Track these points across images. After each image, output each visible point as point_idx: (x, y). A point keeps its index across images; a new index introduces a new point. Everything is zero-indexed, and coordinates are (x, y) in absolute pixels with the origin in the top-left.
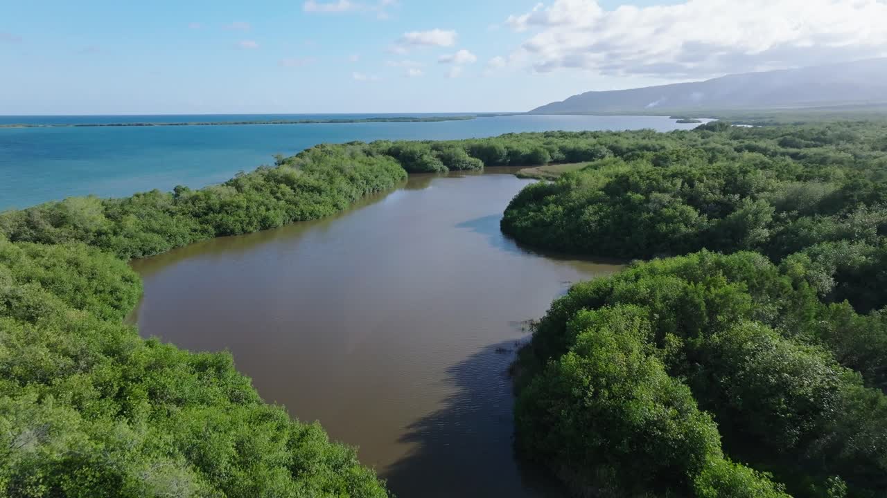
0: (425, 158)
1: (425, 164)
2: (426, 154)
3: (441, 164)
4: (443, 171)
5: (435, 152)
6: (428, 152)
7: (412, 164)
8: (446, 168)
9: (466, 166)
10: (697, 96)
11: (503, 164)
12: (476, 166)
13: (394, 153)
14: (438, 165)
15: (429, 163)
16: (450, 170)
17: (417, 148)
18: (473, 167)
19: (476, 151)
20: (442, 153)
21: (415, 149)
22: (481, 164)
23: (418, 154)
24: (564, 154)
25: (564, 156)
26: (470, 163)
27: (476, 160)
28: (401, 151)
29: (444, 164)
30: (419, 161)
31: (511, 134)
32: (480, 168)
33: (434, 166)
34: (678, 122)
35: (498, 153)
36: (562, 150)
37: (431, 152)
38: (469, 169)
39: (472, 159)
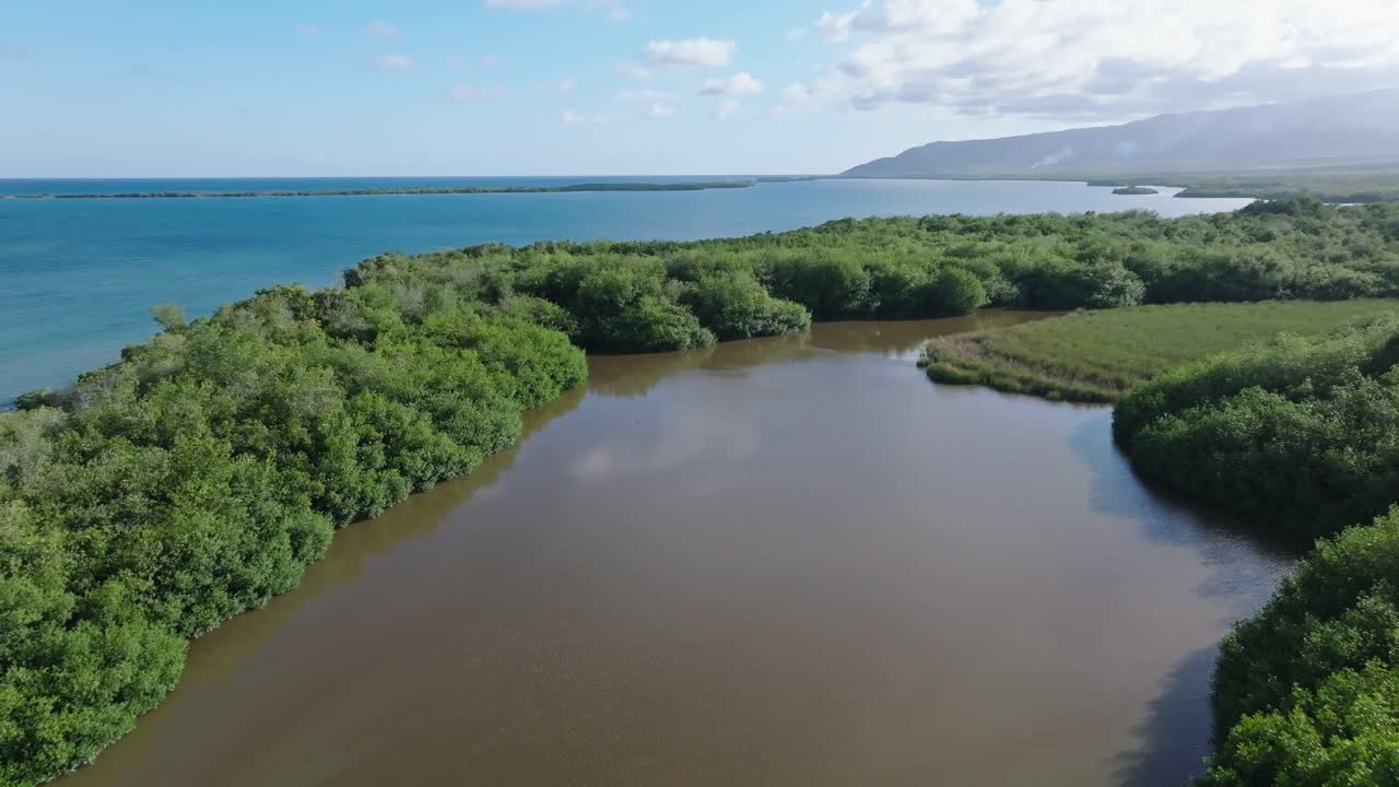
0: (649, 306)
1: (645, 325)
2: (650, 291)
3: (694, 321)
4: (699, 343)
5: (676, 286)
6: (656, 283)
7: (606, 323)
8: (708, 335)
9: (765, 326)
10: (1127, 147)
11: (862, 314)
12: (790, 324)
13: (560, 290)
14: (685, 326)
15: (657, 322)
16: (720, 340)
17: (626, 274)
18: (784, 328)
19: (786, 281)
20: (695, 289)
21: (620, 278)
22: (805, 317)
23: (629, 292)
24: (1015, 282)
25: (1015, 290)
26: (775, 316)
27: (792, 306)
28: (582, 284)
29: (703, 324)
30: (630, 313)
31: (848, 221)
32: (802, 328)
33: (673, 331)
34: (1115, 192)
35: (848, 282)
36: (1008, 271)
37: (664, 284)
38: (773, 334)
39: (779, 304)
